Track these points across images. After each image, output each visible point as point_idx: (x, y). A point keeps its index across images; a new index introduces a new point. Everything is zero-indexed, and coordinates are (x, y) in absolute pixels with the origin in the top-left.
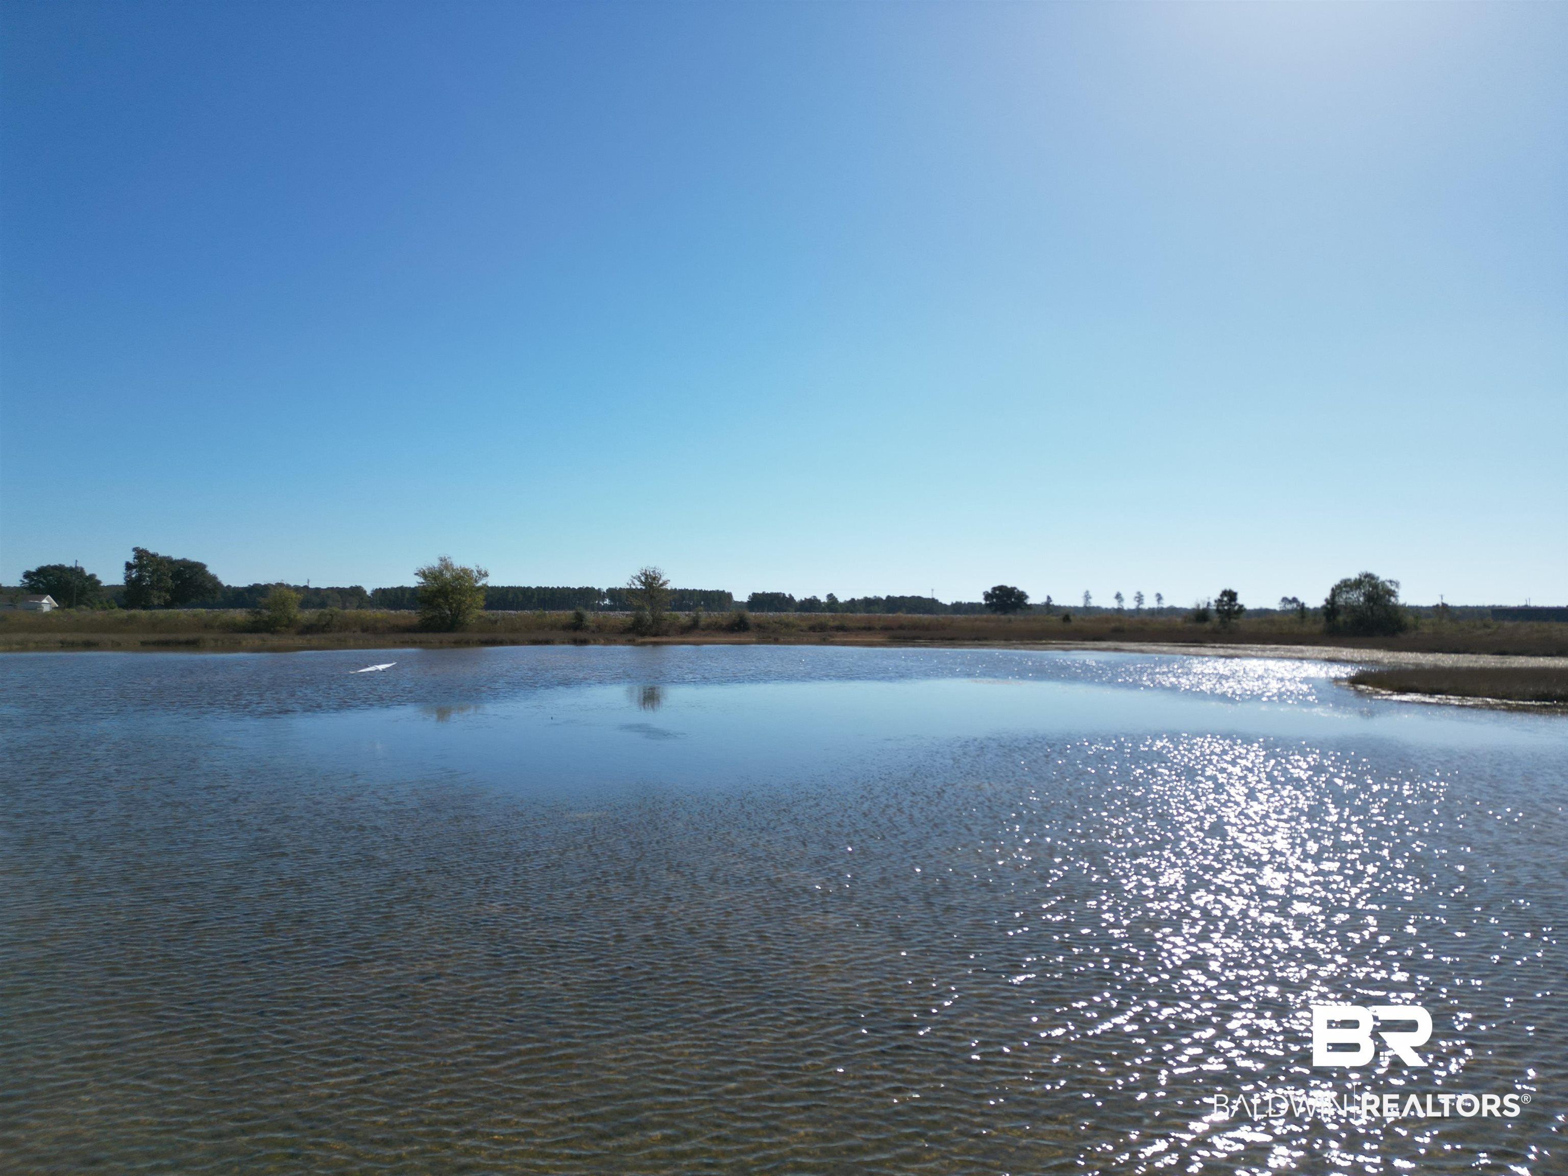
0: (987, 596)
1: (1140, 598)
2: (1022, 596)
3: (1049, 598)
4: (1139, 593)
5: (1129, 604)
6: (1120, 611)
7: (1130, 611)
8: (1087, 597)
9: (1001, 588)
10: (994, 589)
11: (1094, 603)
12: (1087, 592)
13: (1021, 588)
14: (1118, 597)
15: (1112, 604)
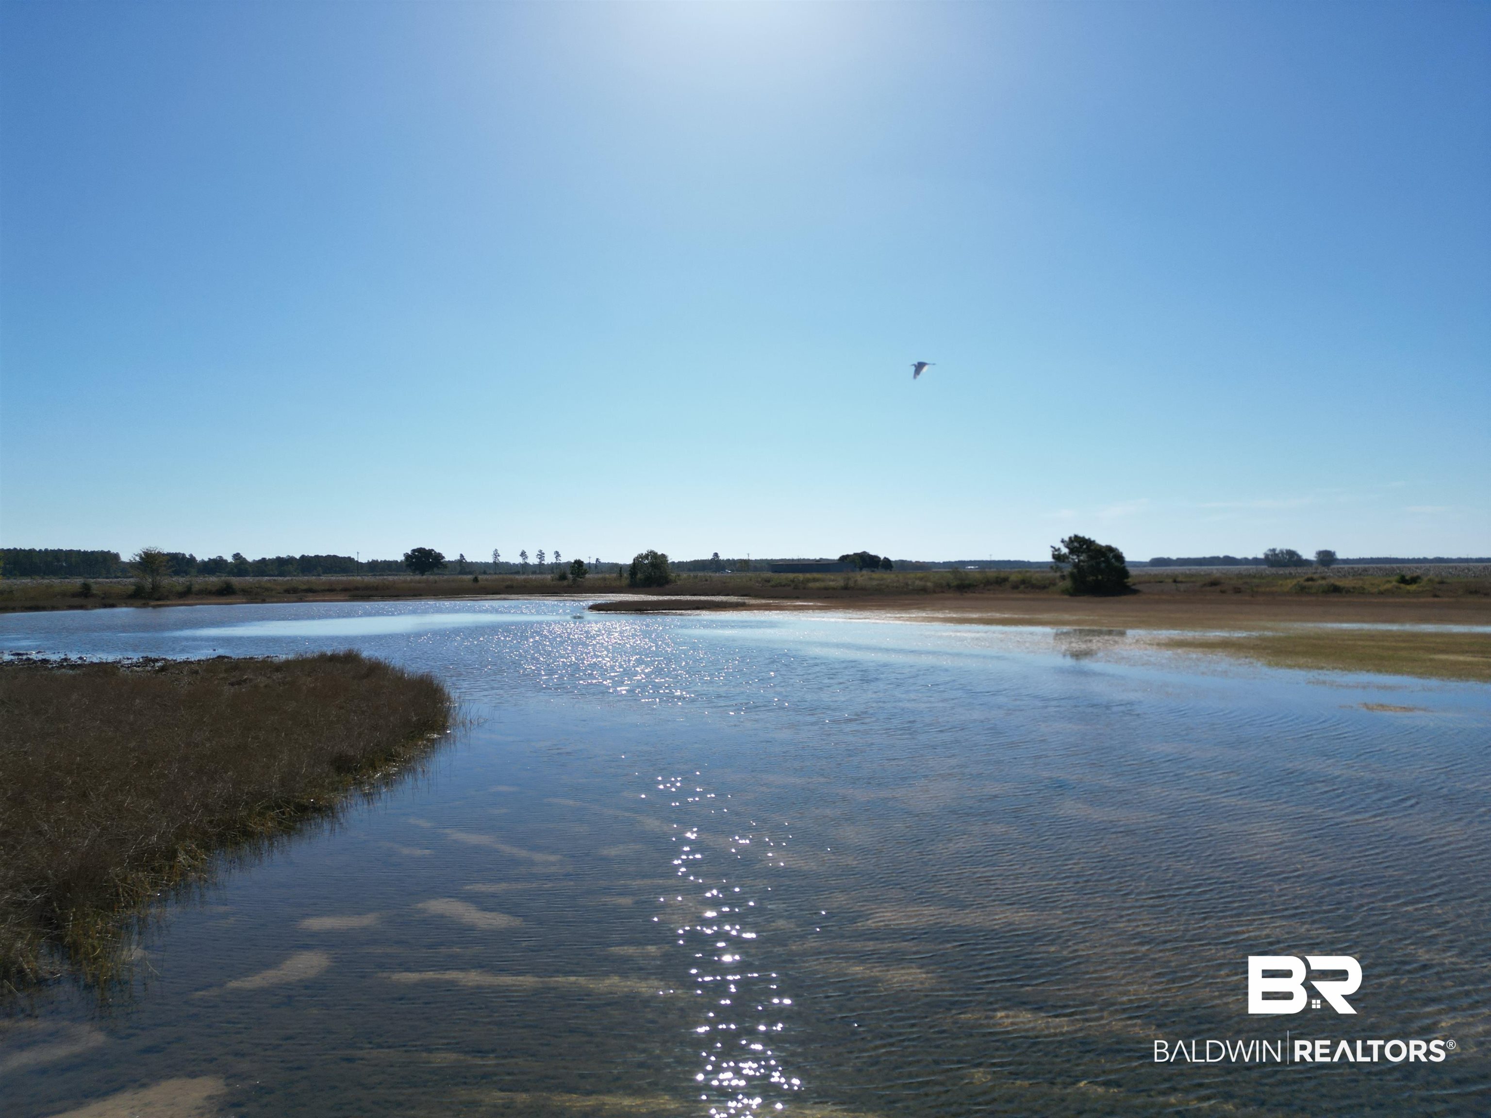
0: (407, 556)
1: (541, 555)
2: (439, 557)
3: (462, 556)
4: (540, 551)
5: (533, 560)
6: (525, 566)
7: (535, 565)
8: (496, 555)
9: (421, 551)
10: (414, 551)
11: (502, 559)
12: (496, 550)
13: (437, 550)
14: (523, 554)
15: (518, 560)
